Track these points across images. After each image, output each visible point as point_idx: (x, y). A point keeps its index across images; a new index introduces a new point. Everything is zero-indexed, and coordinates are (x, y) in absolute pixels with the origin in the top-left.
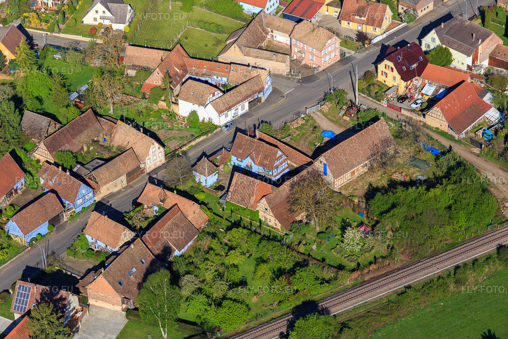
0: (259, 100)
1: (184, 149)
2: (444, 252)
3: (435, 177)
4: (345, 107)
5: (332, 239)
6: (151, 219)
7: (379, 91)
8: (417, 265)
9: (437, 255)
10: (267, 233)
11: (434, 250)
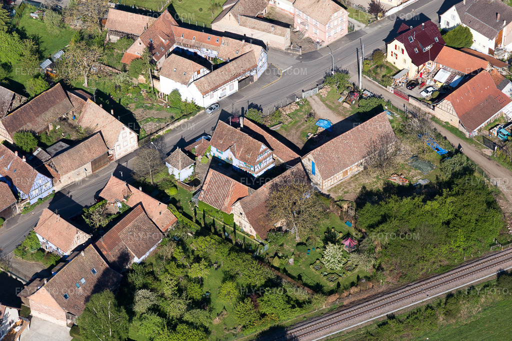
0: (250, 78)
1: (161, 133)
2: (437, 276)
3: (438, 182)
4: (346, 92)
5: (312, 252)
6: (113, 216)
7: (388, 74)
8: (404, 290)
9: (428, 279)
10: (240, 241)
11: (426, 273)
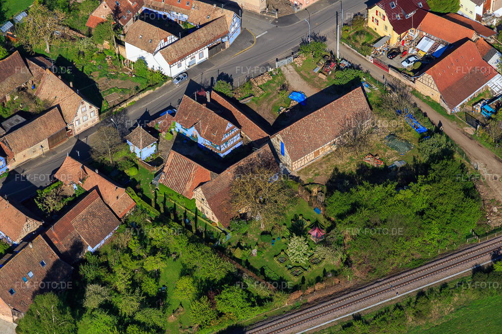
0: (222, 45)
1: (124, 106)
2: (408, 271)
3: (415, 164)
4: (323, 62)
5: (277, 242)
6: (69, 199)
8: (372, 286)
9: (399, 274)
10: (201, 228)
11: (396, 267)
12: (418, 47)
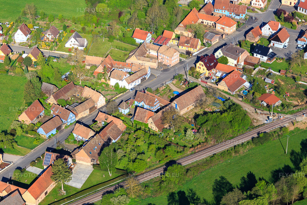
0: (145, 78)
1: (114, 99)
2: (229, 140)
3: (223, 110)
4: (183, 81)
5: (180, 135)
6: (101, 128)
7: (197, 76)
8: (218, 145)
9: (226, 141)
10: (152, 133)
12: (216, 75)
